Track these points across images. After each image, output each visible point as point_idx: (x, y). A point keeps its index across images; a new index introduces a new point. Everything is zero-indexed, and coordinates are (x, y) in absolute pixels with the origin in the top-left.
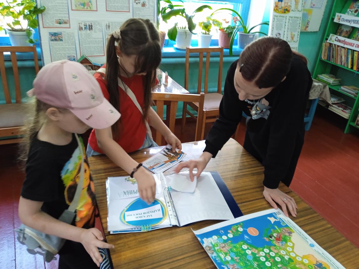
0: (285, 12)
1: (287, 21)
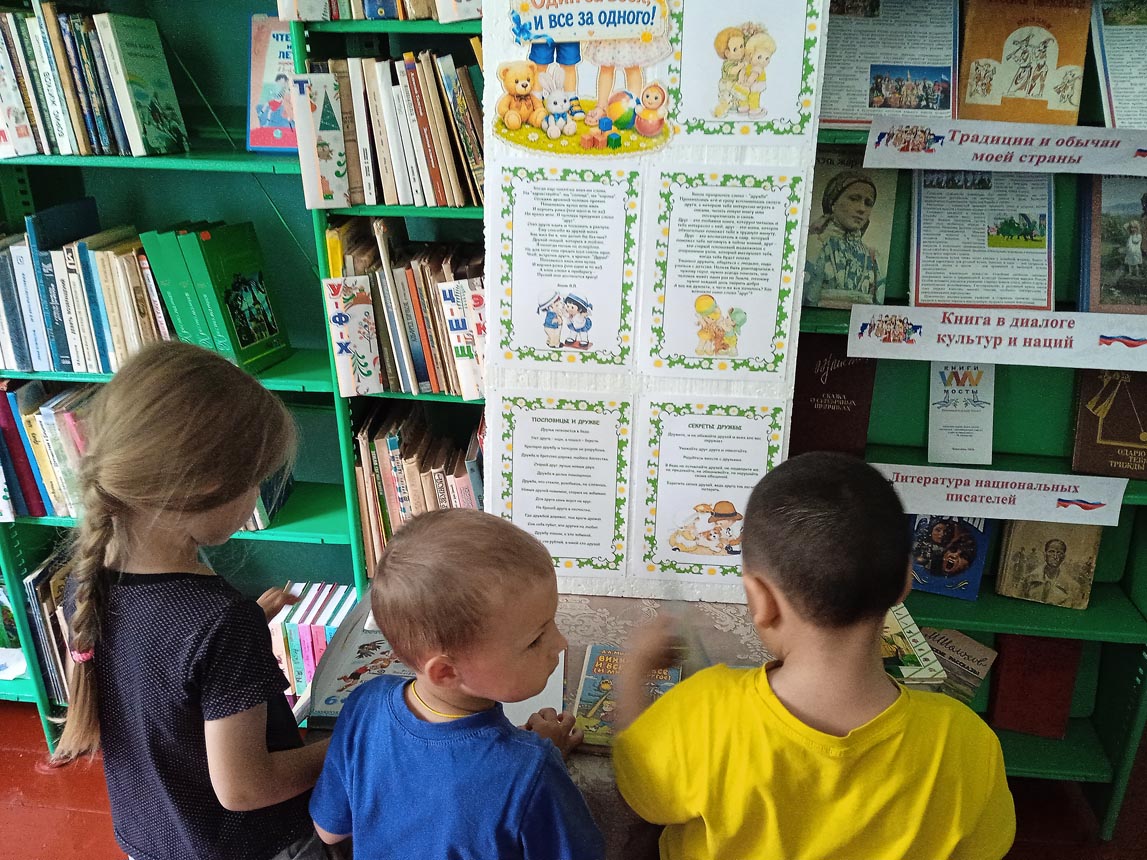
0: (614, 143)
1: (649, 206)
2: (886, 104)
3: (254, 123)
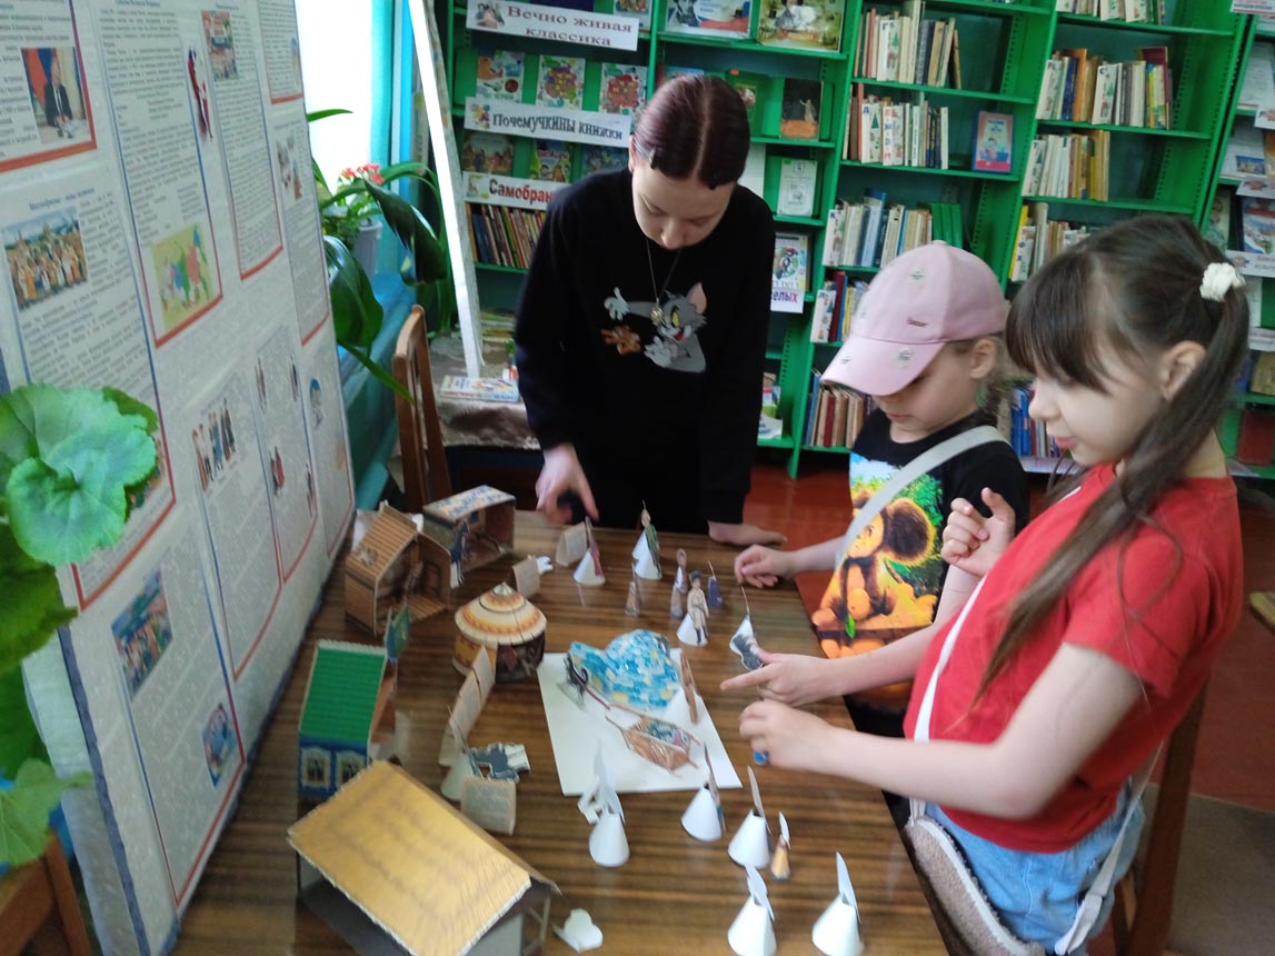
2: (1243, 171)
3: (978, 158)
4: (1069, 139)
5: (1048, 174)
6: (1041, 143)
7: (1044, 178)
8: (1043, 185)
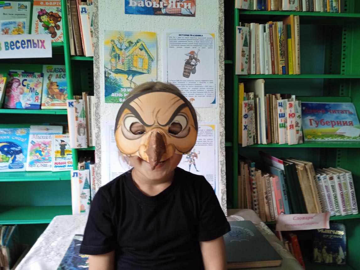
4: (267, 25)
5: (255, 56)
6: (245, 29)
7: (252, 59)
8: (253, 65)
